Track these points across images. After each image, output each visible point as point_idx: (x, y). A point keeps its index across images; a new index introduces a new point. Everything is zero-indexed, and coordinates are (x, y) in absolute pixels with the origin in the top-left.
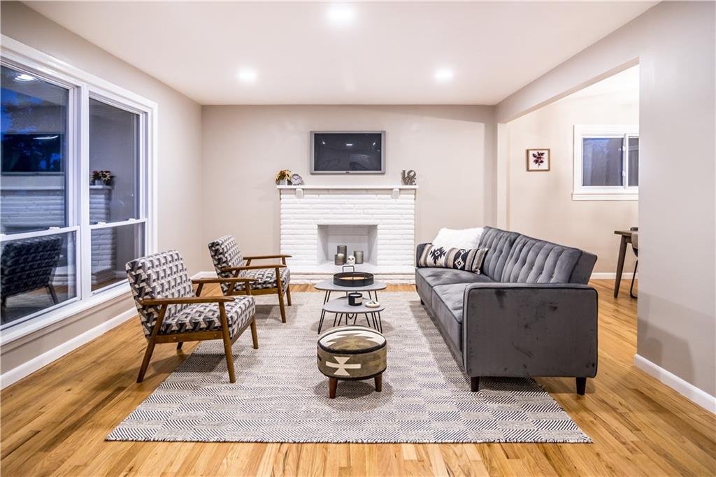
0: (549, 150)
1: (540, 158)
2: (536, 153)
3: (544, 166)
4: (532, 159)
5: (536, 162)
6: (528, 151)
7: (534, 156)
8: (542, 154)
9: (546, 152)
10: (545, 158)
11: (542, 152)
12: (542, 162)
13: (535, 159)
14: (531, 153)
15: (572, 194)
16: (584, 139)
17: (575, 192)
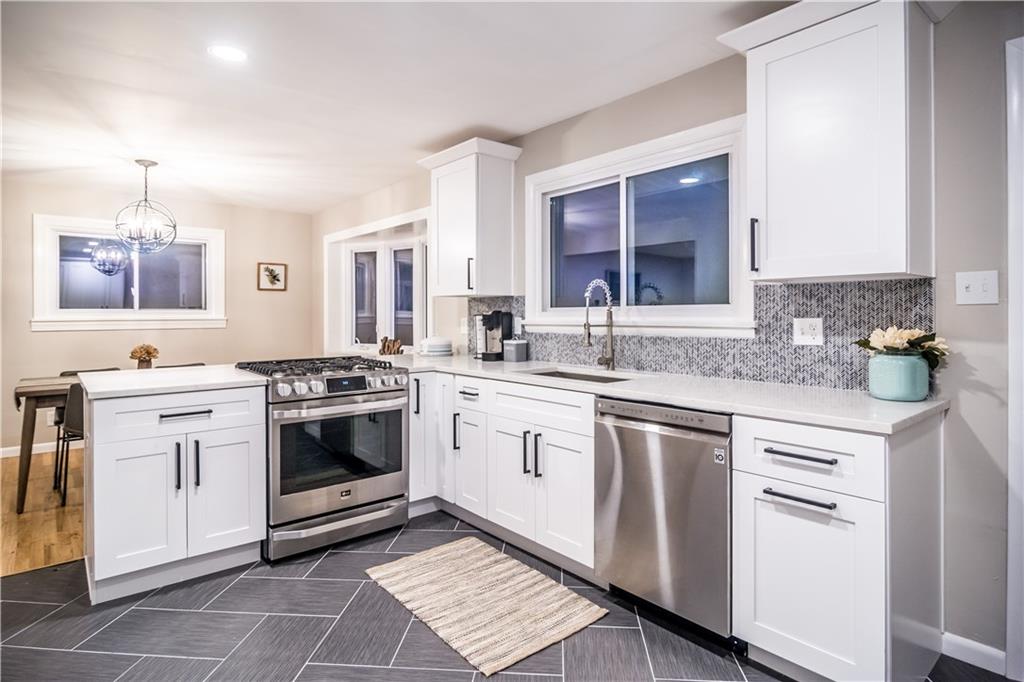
15: (30, 322)
16: (61, 237)
17: (36, 318)
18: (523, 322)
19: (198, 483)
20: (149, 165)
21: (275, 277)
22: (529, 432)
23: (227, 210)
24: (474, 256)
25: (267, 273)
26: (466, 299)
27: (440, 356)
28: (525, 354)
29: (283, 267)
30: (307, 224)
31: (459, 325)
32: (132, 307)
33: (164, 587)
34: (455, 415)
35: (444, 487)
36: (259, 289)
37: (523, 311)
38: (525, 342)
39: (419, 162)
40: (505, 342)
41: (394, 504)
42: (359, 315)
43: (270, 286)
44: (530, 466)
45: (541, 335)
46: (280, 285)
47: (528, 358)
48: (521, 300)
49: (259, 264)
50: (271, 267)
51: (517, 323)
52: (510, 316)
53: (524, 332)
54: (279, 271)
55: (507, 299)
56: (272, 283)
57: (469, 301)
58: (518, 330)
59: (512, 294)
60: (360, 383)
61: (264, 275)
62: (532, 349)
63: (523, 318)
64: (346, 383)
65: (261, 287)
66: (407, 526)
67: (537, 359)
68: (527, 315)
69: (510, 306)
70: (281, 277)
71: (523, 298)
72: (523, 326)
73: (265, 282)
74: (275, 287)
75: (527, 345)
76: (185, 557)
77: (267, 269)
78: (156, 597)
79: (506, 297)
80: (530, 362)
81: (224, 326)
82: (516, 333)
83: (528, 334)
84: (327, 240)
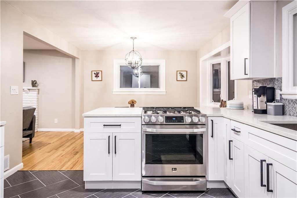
0: (101, 71)
1: (98, 75)
2: (95, 72)
3: (99, 78)
4: (94, 75)
5: (96, 76)
6: (92, 71)
7: (95, 74)
8: (98, 73)
9: (100, 72)
10: (100, 75)
11: (98, 72)
12: (98, 77)
13: (95, 75)
14: (93, 72)
15: (112, 92)
16: (120, 66)
17: (114, 91)
18: (281, 93)
19: (115, 153)
20: (134, 39)
21: (183, 76)
22: (265, 161)
23: (166, 52)
24: (248, 57)
25: (180, 74)
26: (251, 81)
27: (234, 109)
28: (282, 111)
29: (186, 72)
30: (195, 54)
31: (248, 94)
32: (138, 87)
33: (107, 189)
34: (230, 141)
35: (227, 177)
36: (177, 81)
37: (281, 86)
38: (282, 104)
39: (224, 15)
40: (268, 103)
41: (201, 179)
42: (215, 91)
43: (181, 79)
44: (265, 183)
45: (292, 101)
46: (185, 79)
47: (284, 114)
48: (280, 80)
49: (177, 71)
50: (181, 72)
51: (278, 93)
52: (273, 89)
53: (281, 99)
54: (184, 73)
55: (272, 80)
56: (182, 78)
57: (253, 82)
58: (278, 97)
59: (275, 76)
60: (180, 119)
61: (179, 75)
62: (287, 109)
63: (281, 90)
64: (174, 119)
65: (178, 80)
66: (207, 192)
67: (290, 115)
68: (283, 88)
69: (274, 83)
70: (185, 76)
71: (281, 78)
72: (281, 95)
73: (179, 78)
74: (183, 80)
75: (283, 107)
76: (112, 180)
77: (180, 73)
78: (102, 193)
79: (271, 79)
80: (284, 116)
81: (165, 94)
82: (277, 99)
83: (284, 99)
84: (201, 59)
